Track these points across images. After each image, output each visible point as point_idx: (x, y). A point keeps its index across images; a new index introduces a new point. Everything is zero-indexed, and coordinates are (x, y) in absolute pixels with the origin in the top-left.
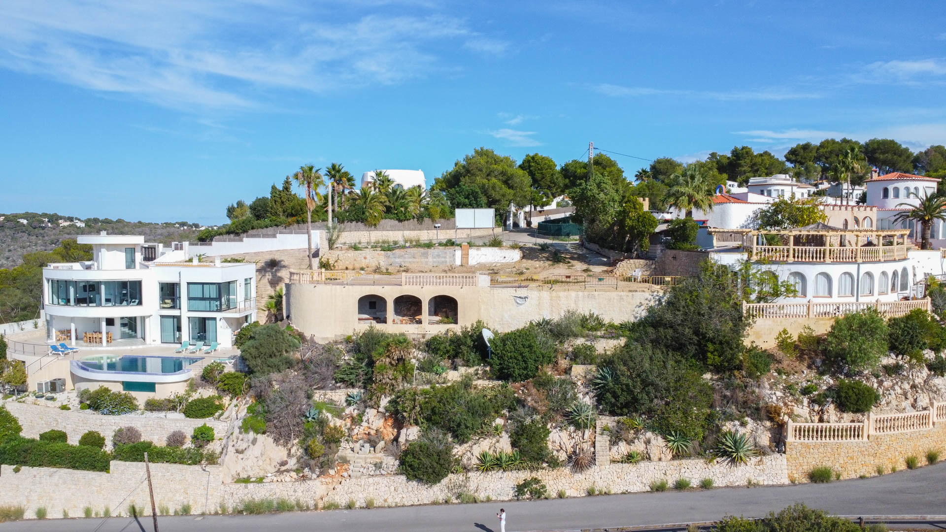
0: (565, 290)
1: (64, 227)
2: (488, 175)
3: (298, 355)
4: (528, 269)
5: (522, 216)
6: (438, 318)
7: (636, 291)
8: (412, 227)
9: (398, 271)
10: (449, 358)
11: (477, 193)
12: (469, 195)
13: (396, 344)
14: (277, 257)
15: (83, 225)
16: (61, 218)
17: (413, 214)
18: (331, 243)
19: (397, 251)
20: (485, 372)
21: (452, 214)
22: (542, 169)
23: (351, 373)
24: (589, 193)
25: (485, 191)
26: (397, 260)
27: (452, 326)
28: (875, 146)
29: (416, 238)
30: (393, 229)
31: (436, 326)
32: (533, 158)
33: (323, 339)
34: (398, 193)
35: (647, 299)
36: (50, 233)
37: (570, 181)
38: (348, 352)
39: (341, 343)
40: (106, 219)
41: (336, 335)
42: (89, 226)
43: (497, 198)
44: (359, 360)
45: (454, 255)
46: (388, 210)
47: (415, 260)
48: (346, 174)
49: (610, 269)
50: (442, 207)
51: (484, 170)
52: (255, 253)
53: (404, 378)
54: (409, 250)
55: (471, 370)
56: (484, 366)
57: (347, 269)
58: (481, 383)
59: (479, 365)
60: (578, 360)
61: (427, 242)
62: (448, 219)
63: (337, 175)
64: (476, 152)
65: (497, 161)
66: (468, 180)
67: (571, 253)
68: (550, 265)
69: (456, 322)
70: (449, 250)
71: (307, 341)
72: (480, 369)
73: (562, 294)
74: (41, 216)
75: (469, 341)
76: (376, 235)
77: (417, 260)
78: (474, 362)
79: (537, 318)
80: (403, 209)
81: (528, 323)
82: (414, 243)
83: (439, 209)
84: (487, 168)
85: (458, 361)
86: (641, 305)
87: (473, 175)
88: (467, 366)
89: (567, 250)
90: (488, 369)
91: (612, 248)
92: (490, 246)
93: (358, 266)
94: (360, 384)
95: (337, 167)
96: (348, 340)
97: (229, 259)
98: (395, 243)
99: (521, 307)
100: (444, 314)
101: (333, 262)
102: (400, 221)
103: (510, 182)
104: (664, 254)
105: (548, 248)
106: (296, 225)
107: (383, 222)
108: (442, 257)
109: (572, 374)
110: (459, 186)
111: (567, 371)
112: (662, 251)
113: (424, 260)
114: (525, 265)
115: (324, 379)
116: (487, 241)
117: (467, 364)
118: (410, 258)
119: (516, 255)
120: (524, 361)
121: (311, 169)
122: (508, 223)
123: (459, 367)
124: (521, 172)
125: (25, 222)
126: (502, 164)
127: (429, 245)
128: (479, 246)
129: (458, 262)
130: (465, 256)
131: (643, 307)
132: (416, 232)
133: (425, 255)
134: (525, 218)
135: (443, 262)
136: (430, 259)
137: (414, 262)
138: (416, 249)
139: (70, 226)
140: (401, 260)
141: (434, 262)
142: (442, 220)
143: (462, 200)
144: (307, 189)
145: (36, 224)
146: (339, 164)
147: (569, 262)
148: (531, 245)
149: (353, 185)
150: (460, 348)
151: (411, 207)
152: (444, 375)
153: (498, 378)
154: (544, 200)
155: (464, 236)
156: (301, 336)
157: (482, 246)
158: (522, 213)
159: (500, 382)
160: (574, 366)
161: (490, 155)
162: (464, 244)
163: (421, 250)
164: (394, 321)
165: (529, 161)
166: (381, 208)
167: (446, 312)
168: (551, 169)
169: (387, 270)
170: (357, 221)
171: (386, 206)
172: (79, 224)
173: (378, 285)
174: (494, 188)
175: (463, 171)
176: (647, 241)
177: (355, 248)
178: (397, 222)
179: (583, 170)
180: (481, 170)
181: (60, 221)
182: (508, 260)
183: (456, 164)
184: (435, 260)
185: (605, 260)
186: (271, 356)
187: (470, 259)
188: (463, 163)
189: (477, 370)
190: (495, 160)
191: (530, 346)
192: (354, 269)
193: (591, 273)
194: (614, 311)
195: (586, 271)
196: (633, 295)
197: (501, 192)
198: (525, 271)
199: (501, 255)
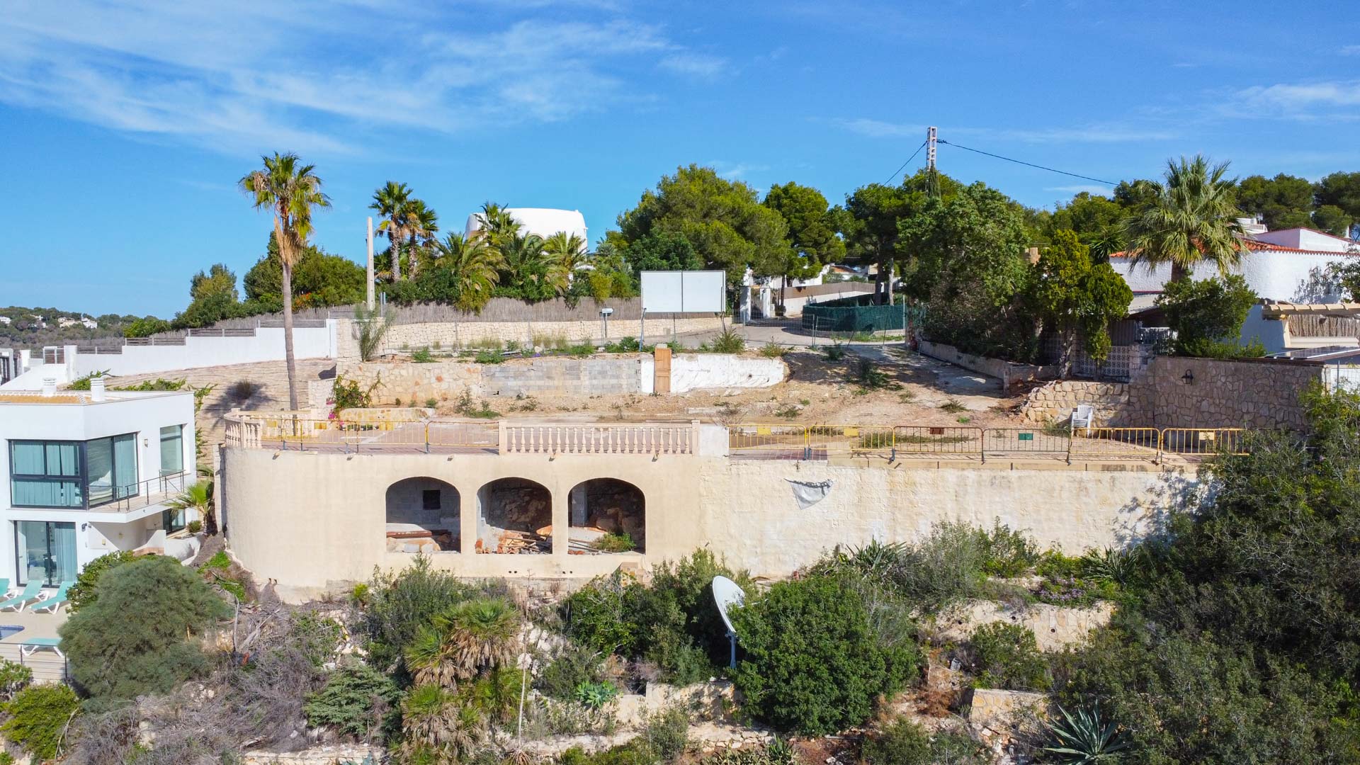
0: (928, 466)
1: (66, 329)
2: (705, 216)
3: (225, 639)
4: (805, 403)
5: (767, 298)
6: (593, 534)
7: (1123, 468)
8: (554, 313)
9: (512, 410)
10: (620, 652)
11: (685, 247)
12: (669, 252)
13: (471, 624)
14: (252, 378)
15: (94, 325)
16: (62, 315)
17: (556, 287)
18: (367, 347)
19: (511, 365)
20: (719, 700)
21: (636, 287)
22: (802, 210)
23: (351, 701)
24: (960, 223)
25: (701, 245)
26: (512, 383)
27: (630, 557)
28: (1343, 184)
29: (557, 336)
30: (515, 317)
31: (588, 558)
32: (786, 190)
33: (298, 590)
34: (525, 246)
35: (1151, 490)
36: (44, 337)
37: (868, 223)
38: (355, 631)
39: (341, 602)
40: (129, 316)
41: (329, 583)
42: (104, 327)
43: (724, 259)
44: (376, 660)
45: (637, 372)
46: (505, 280)
47: (551, 383)
48: (417, 206)
49: (1008, 403)
50: (615, 274)
51: (698, 207)
52: (209, 369)
53: (497, 717)
54: (537, 361)
55: (683, 695)
56: (719, 682)
57: (398, 403)
58: (710, 736)
59: (703, 678)
60: (987, 674)
61: (581, 343)
62: (629, 299)
63: (398, 207)
64: (682, 172)
65: (722, 188)
66: (667, 225)
67: (897, 366)
68: (855, 394)
69: (641, 549)
70: (627, 360)
71: (256, 596)
72: (706, 690)
73: (920, 476)
74: (31, 312)
75: (675, 613)
76: (473, 331)
77: (556, 383)
78: (689, 671)
79: (854, 543)
80: (534, 278)
81: (831, 554)
82: (554, 346)
83: (609, 279)
84: (702, 203)
85: (647, 668)
86: (1136, 504)
87: (678, 214)
88: (671, 682)
89: (884, 359)
90: (728, 691)
91: (999, 354)
92: (716, 351)
93: (423, 396)
94: (375, 732)
95: (396, 191)
96: (358, 597)
97: (153, 382)
98: (512, 346)
99: (812, 508)
100: (611, 523)
101: (366, 389)
102: (530, 301)
103: (747, 229)
104: (1153, 370)
105: (842, 354)
106: (311, 310)
107: (494, 303)
108: (613, 376)
109: (974, 714)
110: (649, 235)
111: (960, 703)
112: (1145, 360)
113: (571, 383)
114: (797, 393)
115: (275, 718)
116: (709, 342)
117: (672, 677)
118: (540, 378)
119: (776, 371)
120: (836, 681)
121: (288, 164)
122: (742, 308)
123: (649, 686)
124: (768, 212)
125: (7, 321)
126: (733, 194)
127: (584, 351)
128: (693, 351)
129: (647, 388)
130: (663, 374)
131: (1140, 512)
132: (562, 324)
133: (574, 372)
134: (774, 301)
135: (613, 386)
136: (585, 381)
137: (548, 388)
138: (554, 358)
139: (74, 327)
140: (520, 383)
141: (593, 386)
142: (616, 301)
143: (656, 260)
144: (279, 214)
145: (23, 324)
146: (400, 183)
147: (899, 388)
148: (803, 350)
149: (433, 228)
150: (652, 632)
151: (553, 273)
152: (606, 708)
153: (761, 723)
154: (806, 267)
155: (661, 332)
156: (243, 584)
157: (699, 351)
158: (768, 291)
159: (765, 737)
160: (979, 691)
161: (709, 179)
162: (659, 346)
163: (565, 360)
164: (479, 544)
165: (778, 197)
166: (490, 275)
167: (615, 517)
168: (819, 210)
169: (485, 405)
170: (440, 301)
171: (500, 272)
172: (89, 324)
173: (439, 451)
174: (717, 239)
175: (656, 207)
176: (1103, 335)
177: (421, 357)
178: (522, 304)
179: (894, 201)
180: (691, 206)
181: (60, 320)
182: (758, 382)
183: (643, 198)
184: (595, 382)
185: (982, 381)
186: (139, 650)
187: (673, 380)
188: (656, 193)
189: (698, 694)
190: (718, 188)
191: (851, 635)
192: (413, 405)
193: (965, 415)
194: (1061, 520)
195: (950, 408)
196: (1113, 479)
197: (732, 247)
198: (800, 406)
199: (742, 371)
